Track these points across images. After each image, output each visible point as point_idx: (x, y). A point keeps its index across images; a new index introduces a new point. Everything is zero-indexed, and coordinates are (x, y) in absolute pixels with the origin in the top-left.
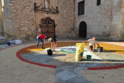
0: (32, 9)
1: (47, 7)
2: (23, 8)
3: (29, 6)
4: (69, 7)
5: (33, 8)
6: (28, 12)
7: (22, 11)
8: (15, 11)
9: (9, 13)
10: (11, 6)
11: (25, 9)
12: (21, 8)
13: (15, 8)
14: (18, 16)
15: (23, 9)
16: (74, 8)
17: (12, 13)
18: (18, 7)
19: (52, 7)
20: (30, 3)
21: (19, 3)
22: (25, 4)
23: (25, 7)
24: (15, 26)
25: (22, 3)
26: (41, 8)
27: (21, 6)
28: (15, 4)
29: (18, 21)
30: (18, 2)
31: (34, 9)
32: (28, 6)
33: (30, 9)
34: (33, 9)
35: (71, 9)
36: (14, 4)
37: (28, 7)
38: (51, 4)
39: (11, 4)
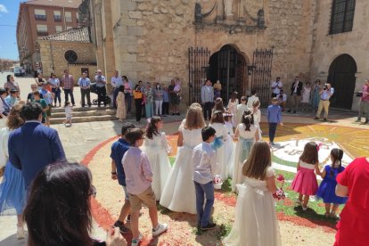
0: (188, 22)
1: (229, 13)
2: (165, 22)
3: (182, 15)
4: (299, 7)
5: (193, 19)
6: (176, 32)
7: (162, 31)
8: (145, 32)
9: (132, 37)
10: (137, 20)
11: (170, 26)
12: (162, 21)
13: (145, 25)
14: (152, 47)
15: (166, 26)
16: (317, 9)
17: (138, 37)
18: (153, 20)
19: (246, 12)
20: (185, 7)
21: (156, 10)
22: (171, 11)
23: (170, 20)
24: (142, 73)
25: (164, 8)
26: (212, 16)
27: (161, 17)
28: (148, 13)
29: (150, 59)
30: (154, 6)
31: (193, 23)
32: (178, 15)
33: (184, 25)
34: (191, 23)
35: (305, 14)
36: (145, 13)
37: (179, 19)
38: (242, 4)
39: (138, 15)
